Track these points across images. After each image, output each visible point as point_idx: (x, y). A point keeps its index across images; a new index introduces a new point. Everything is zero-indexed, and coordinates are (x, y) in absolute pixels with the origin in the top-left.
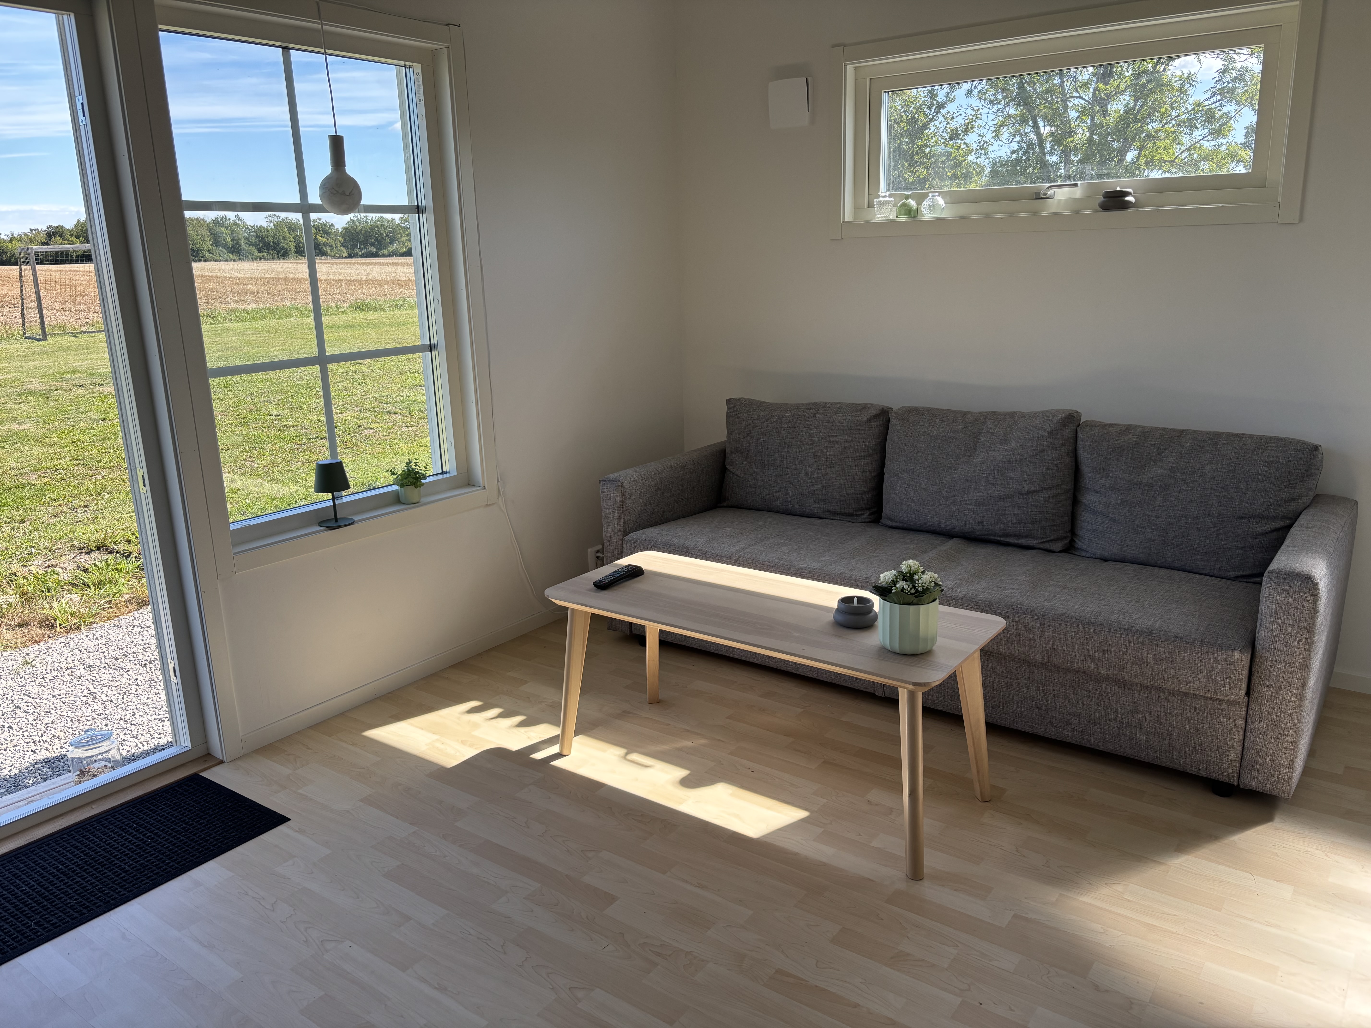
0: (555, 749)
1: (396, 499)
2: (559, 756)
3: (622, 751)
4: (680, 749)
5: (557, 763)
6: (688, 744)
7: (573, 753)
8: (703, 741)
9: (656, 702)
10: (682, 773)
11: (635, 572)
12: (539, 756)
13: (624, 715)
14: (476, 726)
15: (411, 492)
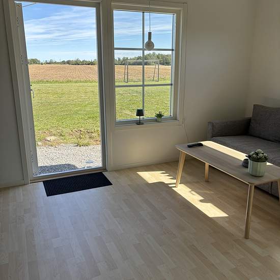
0: (174, 185)
1: (156, 121)
2: (175, 187)
3: (190, 190)
4: (205, 193)
5: (173, 188)
6: (208, 192)
7: (178, 187)
8: (212, 193)
9: (207, 181)
10: (202, 198)
11: (201, 145)
12: (170, 186)
13: (197, 182)
14: (161, 176)
15: (159, 119)
